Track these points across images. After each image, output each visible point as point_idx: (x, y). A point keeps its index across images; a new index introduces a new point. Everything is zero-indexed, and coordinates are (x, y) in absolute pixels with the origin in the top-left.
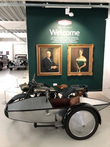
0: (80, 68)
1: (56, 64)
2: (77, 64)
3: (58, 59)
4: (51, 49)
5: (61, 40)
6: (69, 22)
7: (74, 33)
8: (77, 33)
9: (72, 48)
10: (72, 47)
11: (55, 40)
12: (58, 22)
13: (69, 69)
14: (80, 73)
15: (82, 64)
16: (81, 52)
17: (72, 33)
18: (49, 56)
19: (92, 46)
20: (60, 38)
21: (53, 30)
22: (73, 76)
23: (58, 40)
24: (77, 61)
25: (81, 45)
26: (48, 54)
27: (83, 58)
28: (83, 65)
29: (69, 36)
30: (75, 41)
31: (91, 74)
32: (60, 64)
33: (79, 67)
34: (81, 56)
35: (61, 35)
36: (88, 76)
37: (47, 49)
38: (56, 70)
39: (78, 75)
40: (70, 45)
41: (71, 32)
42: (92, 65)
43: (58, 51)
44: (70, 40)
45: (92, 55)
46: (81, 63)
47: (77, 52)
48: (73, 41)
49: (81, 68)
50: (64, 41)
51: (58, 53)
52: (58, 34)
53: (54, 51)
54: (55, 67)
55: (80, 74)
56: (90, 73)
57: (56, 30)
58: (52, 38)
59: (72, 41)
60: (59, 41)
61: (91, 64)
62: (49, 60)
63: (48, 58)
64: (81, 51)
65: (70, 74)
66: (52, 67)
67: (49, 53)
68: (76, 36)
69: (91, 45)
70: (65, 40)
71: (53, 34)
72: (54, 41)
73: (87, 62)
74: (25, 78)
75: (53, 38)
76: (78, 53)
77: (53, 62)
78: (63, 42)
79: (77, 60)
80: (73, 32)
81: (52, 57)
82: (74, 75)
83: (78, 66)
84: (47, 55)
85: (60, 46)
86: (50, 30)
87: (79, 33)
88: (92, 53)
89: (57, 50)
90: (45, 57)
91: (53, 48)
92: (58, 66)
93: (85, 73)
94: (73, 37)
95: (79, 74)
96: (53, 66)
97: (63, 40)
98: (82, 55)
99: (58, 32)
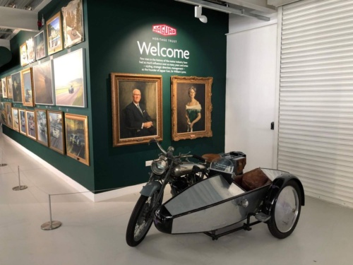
1: (152, 117)
2: (187, 117)
3: (155, 107)
4: (142, 84)
5: (159, 66)
6: (172, 29)
7: (181, 53)
8: (186, 54)
9: (178, 84)
10: (179, 81)
11: (148, 65)
12: (152, 28)
13: (175, 128)
14: (193, 134)
15: (195, 115)
16: (193, 92)
17: (177, 52)
18: (138, 100)
19: (211, 81)
20: (157, 62)
21: (144, 44)
22: (183, 140)
23: (153, 65)
24: (188, 110)
25: (193, 79)
26: (136, 96)
27: (196, 104)
28: (196, 117)
29: (173, 59)
30: (182, 71)
31: (210, 134)
32: (160, 116)
33: (191, 122)
34: (194, 100)
35: (159, 55)
36: (205, 138)
37: (133, 84)
39: (189, 137)
40: (176, 78)
41: (175, 50)
42: (210, 118)
43: (155, 90)
44: (175, 67)
45: (210, 97)
46: (193, 114)
47: (187, 92)
48: (179, 70)
49: (195, 124)
50: (164, 68)
51: (155, 94)
52: (154, 53)
53: (147, 90)
54: (149, 124)
55: (192, 135)
56: (208, 132)
57: (150, 44)
58: (141, 61)
59: (177, 69)
60: (155, 69)
61: (208, 115)
62: (138, 109)
63: (136, 105)
64: (192, 91)
65: (178, 137)
66: (143, 124)
67: (137, 92)
68: (184, 60)
69: (208, 79)
70: (166, 66)
71: (144, 51)
72: (145, 68)
73: (203, 112)
75: (144, 61)
76: (189, 93)
77: (146, 113)
78: (162, 71)
79: (188, 107)
80: (179, 51)
81: (143, 102)
82: (184, 138)
83: (189, 120)
84: (134, 97)
85: (159, 78)
86: (138, 42)
87: (188, 54)
88: (210, 94)
89: (153, 87)
90: (130, 102)
91: (145, 82)
92: (154, 121)
93: (201, 134)
94: (178, 62)
95: (192, 136)
96: (145, 122)
97: (162, 66)
98: (195, 98)
99: (154, 49)
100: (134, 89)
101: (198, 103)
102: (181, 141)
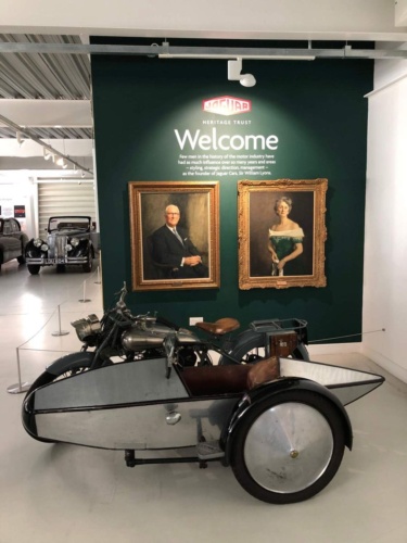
0: (281, 264)
1: (200, 249)
2: (271, 249)
3: (206, 233)
4: (182, 198)
5: (215, 165)
6: (241, 102)
7: (259, 141)
8: (271, 142)
9: (252, 193)
10: (253, 189)
11: (194, 165)
12: (203, 105)
13: (245, 267)
14: (283, 279)
15: (288, 247)
16: (285, 207)
17: (251, 141)
18: (175, 222)
19: (324, 186)
20: (211, 160)
21: (187, 133)
22: (260, 289)
23: (203, 166)
24: (272, 239)
25: (284, 184)
26: (170, 216)
27: (292, 228)
28: (292, 250)
29: (243, 152)
30: (263, 170)
31: (321, 282)
32: (214, 247)
33: (280, 259)
34: (286, 221)
35: (215, 148)
36: (310, 289)
37: (166, 198)
38: (200, 271)
39: (274, 285)
40: (245, 184)
41: (247, 138)
42: (322, 252)
43: (206, 205)
44: (246, 165)
45: (323, 216)
46: (286, 246)
47: (271, 208)
48: (255, 170)
49: (287, 263)
50: (224, 168)
51: (206, 211)
52: (205, 145)
53: (191, 205)
54: (194, 260)
55: (281, 282)
56: (318, 278)
57: (198, 132)
58: (182, 160)
59: (251, 168)
60: (208, 171)
61: (319, 247)
62: (174, 236)
63: (171, 229)
64: (284, 204)
65: (248, 282)
66: (184, 260)
67: (174, 209)
68: (267, 151)
69: (319, 183)
70: (230, 165)
71: (187, 143)
72: (189, 170)
73: (308, 242)
74: (88, 301)
75: (187, 160)
76: (276, 209)
77: (189, 241)
78: (220, 174)
79: (272, 233)
80: (255, 138)
81: (183, 225)
82: (262, 286)
83: (275, 255)
84: (167, 217)
85: (213, 186)
86: (176, 132)
87: (277, 141)
88: (323, 210)
89: (202, 201)
90: (159, 225)
91: (187, 194)
92: (204, 254)
93: (301, 281)
94: (255, 156)
95: (279, 283)
97: (221, 165)
98: (289, 217)
99: (205, 139)
100: (167, 204)
101: (296, 225)
102: (255, 290)
